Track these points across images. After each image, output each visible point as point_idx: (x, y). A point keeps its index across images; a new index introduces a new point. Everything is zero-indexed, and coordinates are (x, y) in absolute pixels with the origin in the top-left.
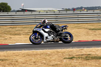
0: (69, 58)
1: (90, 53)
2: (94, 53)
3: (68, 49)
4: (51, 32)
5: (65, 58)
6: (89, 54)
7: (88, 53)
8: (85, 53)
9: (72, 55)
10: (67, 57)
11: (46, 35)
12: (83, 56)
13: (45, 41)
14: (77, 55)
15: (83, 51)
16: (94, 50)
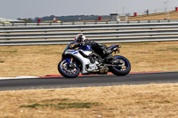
0: (29, 106)
1: (67, 97)
2: (73, 97)
3: (27, 91)
4: (93, 56)
5: (22, 107)
6: (65, 100)
7: (63, 97)
8: (58, 97)
9: (35, 101)
10: (26, 104)
11: (86, 61)
12: (53, 103)
13: (84, 71)
14: (43, 101)
15: (53, 93)
16: (73, 92)
